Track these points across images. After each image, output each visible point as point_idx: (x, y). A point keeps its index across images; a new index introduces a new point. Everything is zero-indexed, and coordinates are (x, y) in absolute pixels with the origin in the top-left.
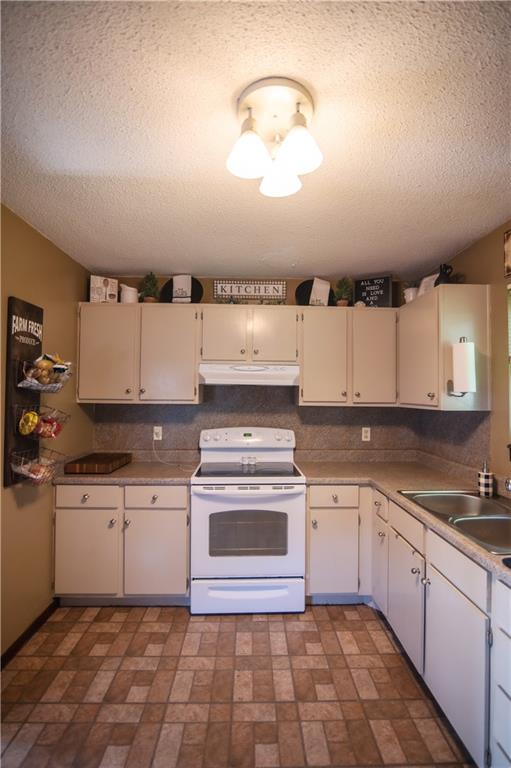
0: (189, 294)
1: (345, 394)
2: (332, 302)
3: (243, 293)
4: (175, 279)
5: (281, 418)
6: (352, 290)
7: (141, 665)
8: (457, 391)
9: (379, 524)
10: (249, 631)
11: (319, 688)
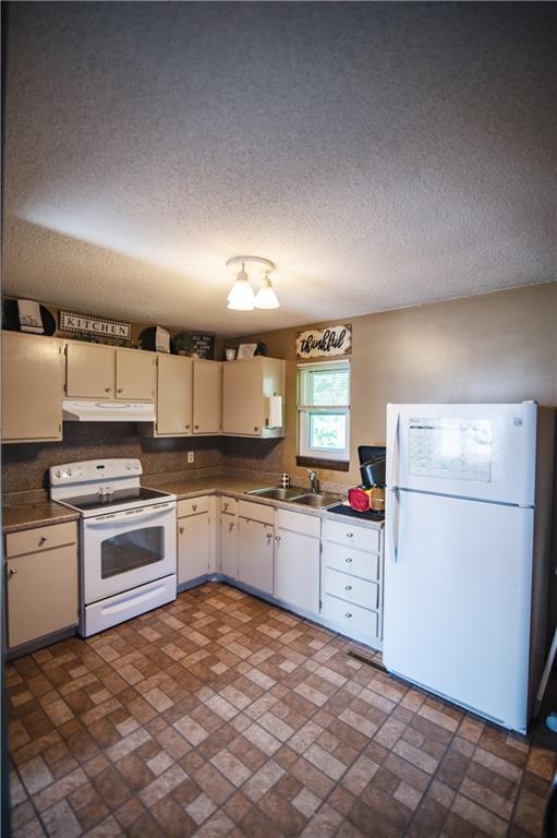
0: (40, 324)
1: (187, 427)
2: (174, 350)
3: (90, 328)
4: (20, 302)
5: (126, 449)
6: (186, 341)
7: (81, 684)
8: (272, 425)
9: (227, 519)
10: (146, 626)
11: (219, 630)
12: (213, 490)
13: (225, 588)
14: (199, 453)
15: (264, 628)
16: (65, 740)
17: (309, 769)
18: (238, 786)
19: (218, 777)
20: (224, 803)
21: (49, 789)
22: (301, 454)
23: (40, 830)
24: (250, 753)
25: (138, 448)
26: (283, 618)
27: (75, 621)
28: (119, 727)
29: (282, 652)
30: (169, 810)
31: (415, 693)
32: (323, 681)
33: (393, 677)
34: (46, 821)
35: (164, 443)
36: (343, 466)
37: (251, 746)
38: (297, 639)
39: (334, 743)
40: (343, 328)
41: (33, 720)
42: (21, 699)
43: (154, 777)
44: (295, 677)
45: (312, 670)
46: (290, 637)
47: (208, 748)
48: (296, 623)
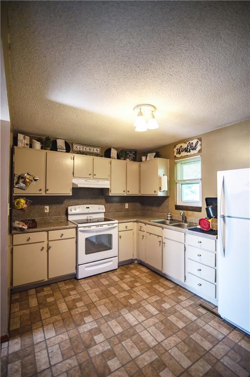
0: (65, 148)
1: (124, 191)
2: (119, 157)
3: (84, 150)
4: (57, 140)
5: (99, 201)
6: (124, 154)
7: (73, 298)
8: (163, 190)
9: (141, 233)
10: (103, 278)
11: (135, 284)
12: (135, 220)
13: (141, 266)
14: (130, 204)
15: (156, 287)
16: (63, 319)
17: (171, 359)
18: (133, 358)
19: (124, 350)
20: (125, 364)
21: (53, 338)
22: (178, 204)
23: (46, 355)
24: (141, 343)
25: (103, 201)
26: (166, 283)
27: (74, 271)
28: (85, 318)
29: (164, 299)
30: (100, 360)
31: (237, 332)
32: (184, 316)
33: (224, 321)
34: (49, 351)
35: (115, 199)
36: (199, 209)
37: (142, 340)
38: (172, 294)
39: (186, 349)
40: (197, 140)
41: (54, 310)
42: (50, 300)
43: (96, 344)
44: (169, 312)
45: (178, 310)
46: (169, 292)
47: (121, 337)
48: (173, 286)
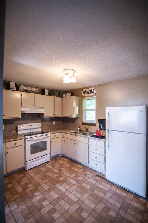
0: (15, 88)
1: (53, 115)
2: (50, 95)
3: (28, 89)
4: (10, 82)
5: (37, 121)
6: (53, 92)
7: (25, 182)
8: (75, 114)
9: (64, 139)
10: (42, 167)
11: (62, 168)
12: (60, 131)
13: (63, 158)
14: (56, 122)
15: (73, 168)
16: (21, 197)
17: (85, 206)
18: (66, 210)
19: (61, 207)
20: (63, 214)
21: (17, 209)
22: (83, 122)
23: (14, 220)
24: (70, 201)
25: (40, 120)
26: (79, 166)
27: (24, 166)
28: (35, 193)
29: (78, 175)
30: (48, 215)
31: (115, 186)
32: (90, 182)
33: (109, 181)
34: (15, 218)
35: (47, 119)
36: (94, 125)
37: (70, 199)
38: (82, 171)
39: (92, 199)
40: (94, 88)
41: (13, 192)
42: (9, 186)
43: (44, 207)
44: (82, 181)
45: (86, 179)
46: (81, 171)
47: (58, 200)
48: (82, 167)
